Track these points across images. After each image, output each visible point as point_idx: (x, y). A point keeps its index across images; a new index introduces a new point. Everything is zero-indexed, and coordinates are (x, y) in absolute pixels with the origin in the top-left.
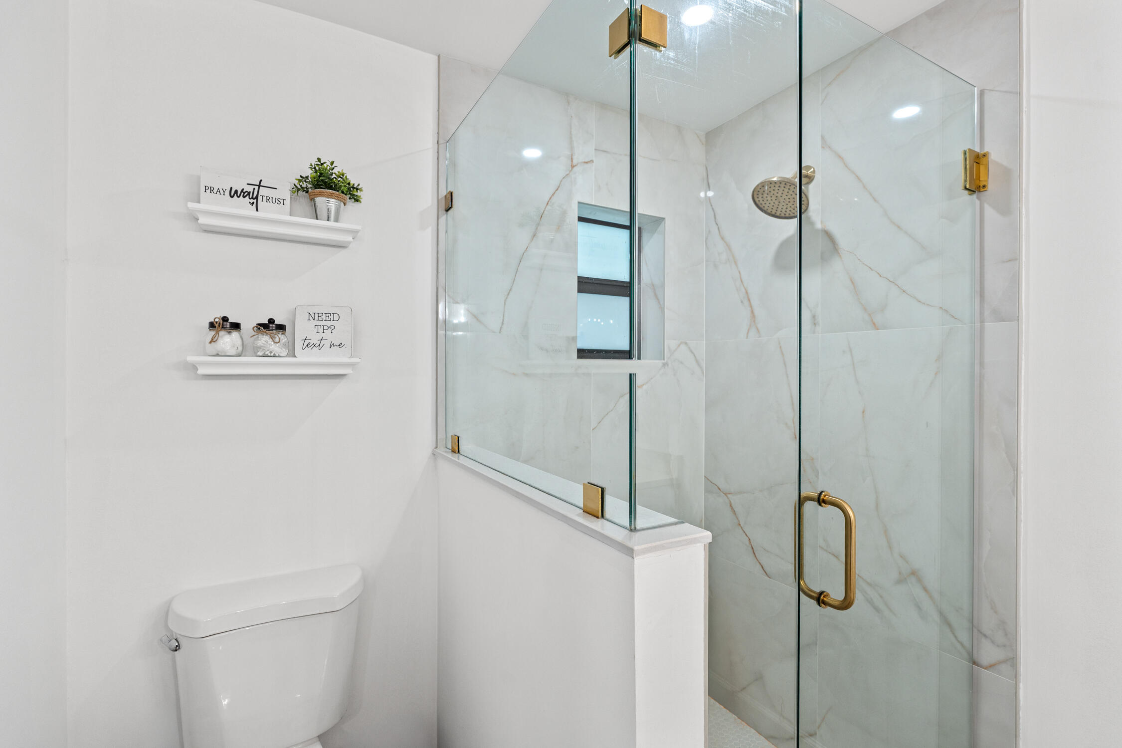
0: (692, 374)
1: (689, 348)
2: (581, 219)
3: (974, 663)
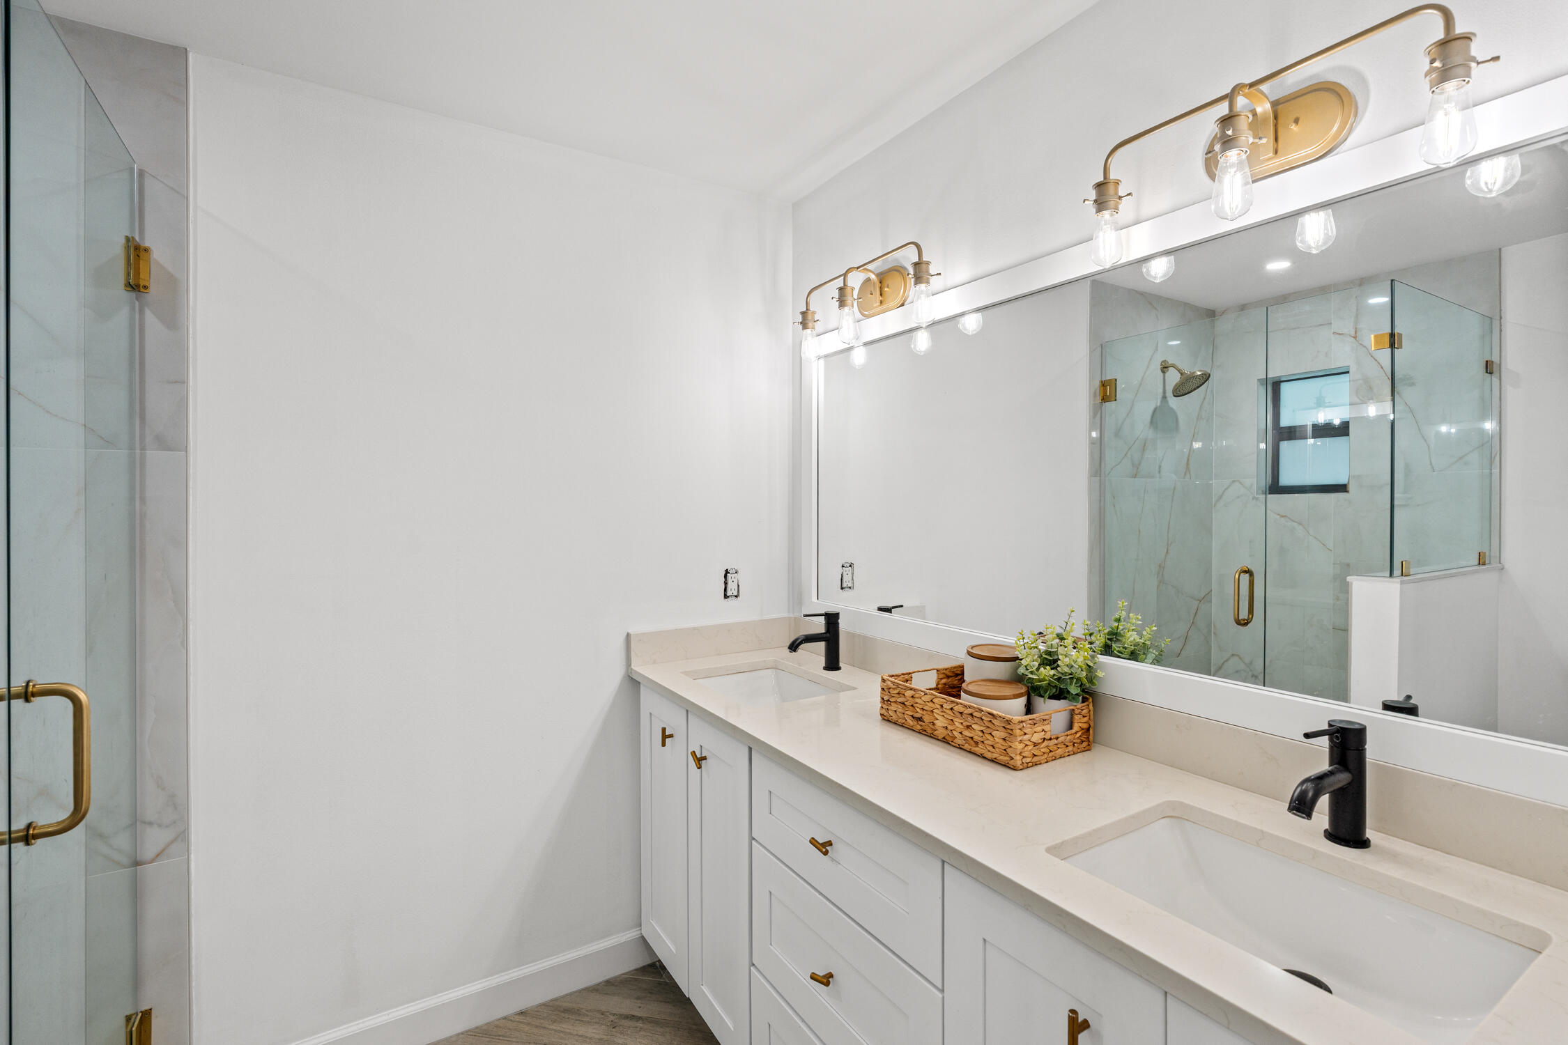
3: (136, 863)
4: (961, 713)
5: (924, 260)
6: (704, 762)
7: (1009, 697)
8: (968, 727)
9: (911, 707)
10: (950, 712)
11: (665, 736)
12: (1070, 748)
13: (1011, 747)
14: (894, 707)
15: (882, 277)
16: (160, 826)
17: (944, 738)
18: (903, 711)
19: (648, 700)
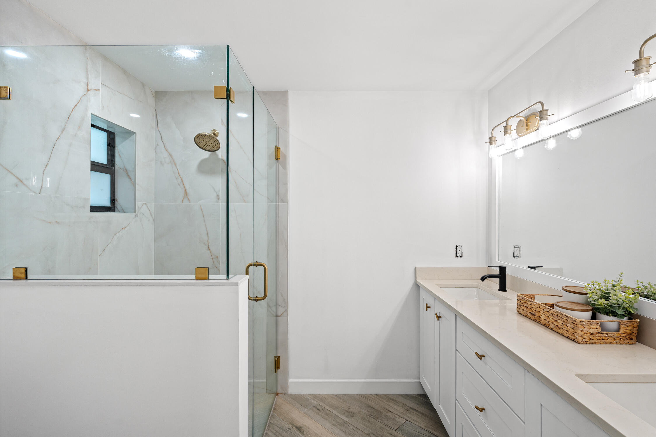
0: (149, 221)
1: (147, 207)
2: (93, 126)
3: (277, 316)
4: (553, 314)
5: (545, 109)
6: (440, 318)
7: (579, 311)
8: (556, 321)
9: (530, 309)
10: (547, 313)
11: (427, 307)
12: (618, 341)
13: (576, 332)
14: (522, 308)
15: (527, 119)
16: (282, 307)
17: (545, 324)
18: (526, 310)
19: (422, 294)
